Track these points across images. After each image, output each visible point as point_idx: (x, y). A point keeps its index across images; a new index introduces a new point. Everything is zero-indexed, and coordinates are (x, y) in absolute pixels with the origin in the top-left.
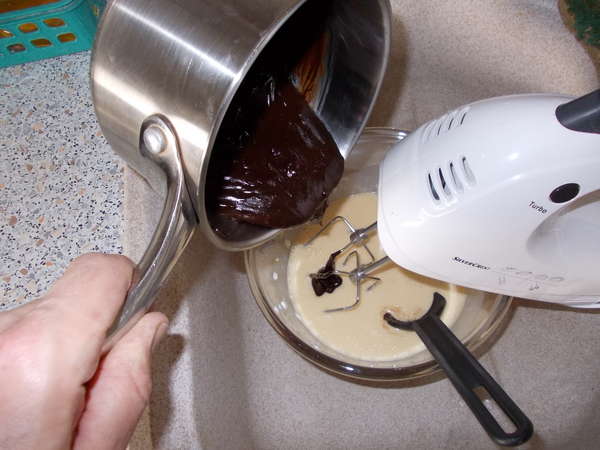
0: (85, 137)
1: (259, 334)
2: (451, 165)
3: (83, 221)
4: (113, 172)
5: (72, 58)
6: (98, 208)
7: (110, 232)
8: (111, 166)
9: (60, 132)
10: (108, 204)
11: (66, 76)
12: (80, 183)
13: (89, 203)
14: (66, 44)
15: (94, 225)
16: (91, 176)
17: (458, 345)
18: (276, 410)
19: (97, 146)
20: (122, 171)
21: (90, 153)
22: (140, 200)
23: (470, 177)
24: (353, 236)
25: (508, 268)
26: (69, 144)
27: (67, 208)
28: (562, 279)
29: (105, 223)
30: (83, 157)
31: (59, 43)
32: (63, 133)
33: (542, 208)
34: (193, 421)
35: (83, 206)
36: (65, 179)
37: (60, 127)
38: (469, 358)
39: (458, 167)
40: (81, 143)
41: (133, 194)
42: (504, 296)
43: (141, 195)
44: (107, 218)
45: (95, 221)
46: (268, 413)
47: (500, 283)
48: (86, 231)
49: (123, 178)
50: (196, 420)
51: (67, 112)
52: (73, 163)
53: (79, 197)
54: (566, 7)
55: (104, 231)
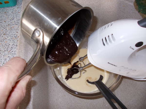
0: (9, 28)
1: (53, 85)
2: (109, 36)
3: (6, 49)
4: (16, 37)
5: (8, 8)
6: (10, 46)
7: (13, 53)
8: (15, 35)
9: (2, 26)
10: (13, 45)
11: (6, 12)
12: (6, 40)
13: (8, 45)
14: (6, 4)
15: (9, 51)
16: (9, 38)
17: (107, 88)
18: (56, 106)
19: (12, 31)
20: (18, 37)
21: (10, 32)
22: (22, 44)
23: (114, 39)
24: (79, 59)
25: (122, 66)
26: (4, 29)
27: (2, 46)
28: (135, 70)
29: (12, 50)
30: (8, 33)
31: (5, 4)
32: (3, 27)
33: (133, 48)
34: (32, 106)
35: (6, 46)
36: (2, 38)
37: (2, 25)
38: (110, 92)
39: (110, 37)
40: (8, 29)
41: (21, 43)
42: (120, 75)
43: (23, 43)
44: (13, 49)
45: (9, 50)
46: (54, 106)
47: (119, 71)
48: (6, 52)
49: (18, 39)
50: (33, 106)
51: (5, 21)
52: (5, 34)
53: (6, 43)
54: (136, 4)
55: (11, 52)
